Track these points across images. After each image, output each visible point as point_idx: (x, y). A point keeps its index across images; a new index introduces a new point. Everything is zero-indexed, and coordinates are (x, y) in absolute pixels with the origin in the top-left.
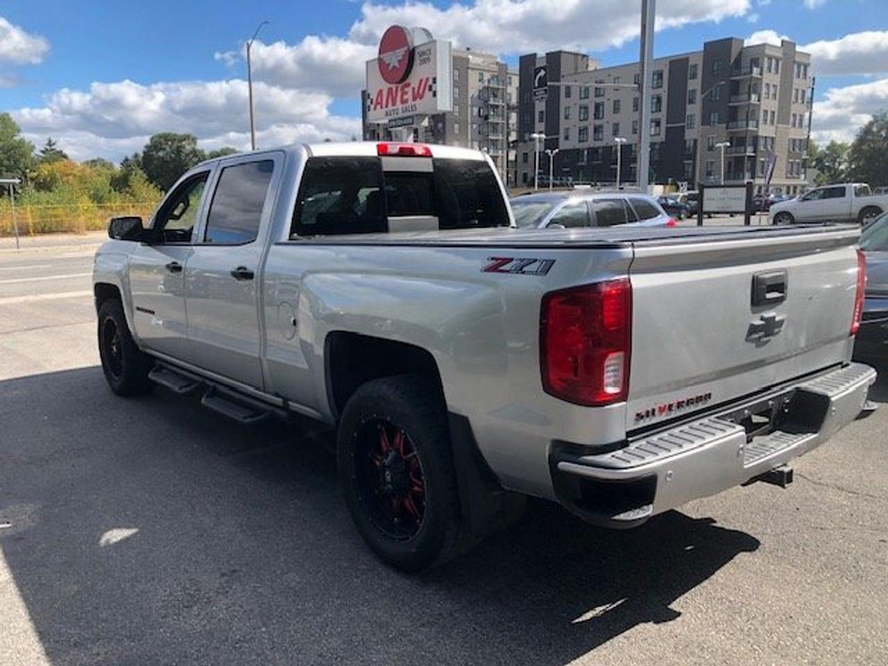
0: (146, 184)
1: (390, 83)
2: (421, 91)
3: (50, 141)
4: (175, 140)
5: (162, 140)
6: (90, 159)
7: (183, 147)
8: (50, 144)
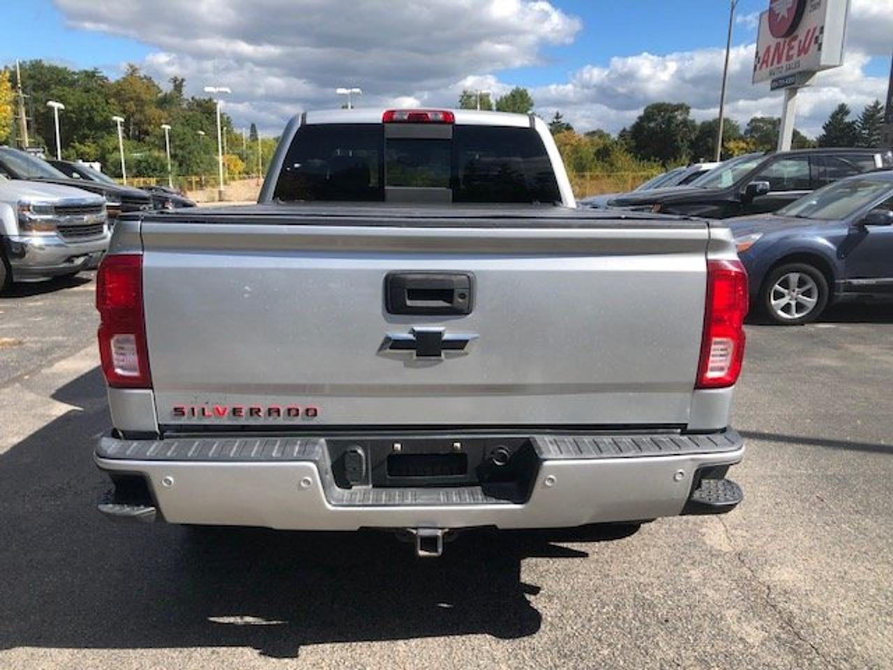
0: (625, 154)
1: (777, 37)
2: (807, 45)
3: (558, 114)
4: (668, 110)
5: (655, 111)
6: (591, 130)
7: (675, 117)
8: (558, 117)
